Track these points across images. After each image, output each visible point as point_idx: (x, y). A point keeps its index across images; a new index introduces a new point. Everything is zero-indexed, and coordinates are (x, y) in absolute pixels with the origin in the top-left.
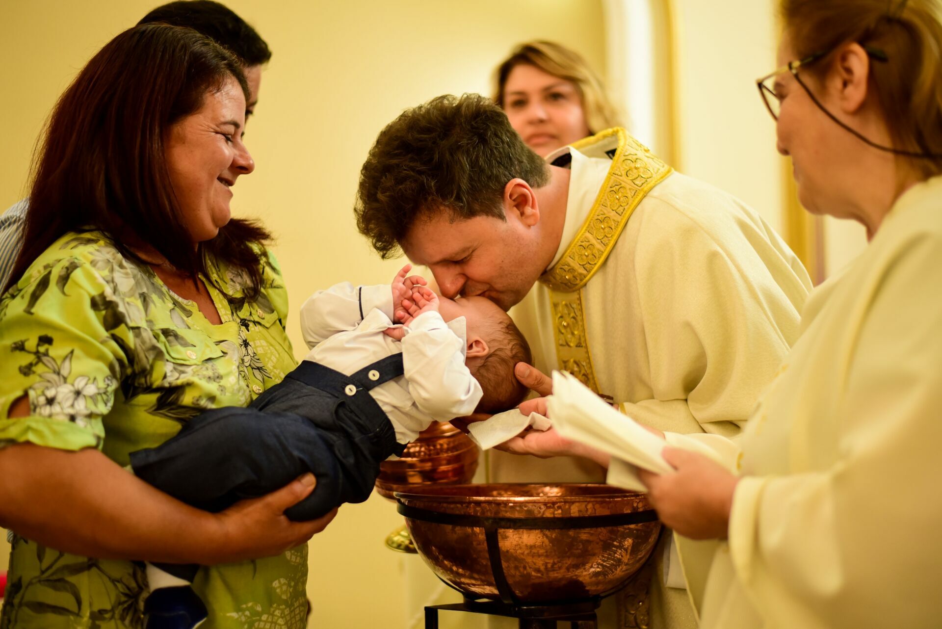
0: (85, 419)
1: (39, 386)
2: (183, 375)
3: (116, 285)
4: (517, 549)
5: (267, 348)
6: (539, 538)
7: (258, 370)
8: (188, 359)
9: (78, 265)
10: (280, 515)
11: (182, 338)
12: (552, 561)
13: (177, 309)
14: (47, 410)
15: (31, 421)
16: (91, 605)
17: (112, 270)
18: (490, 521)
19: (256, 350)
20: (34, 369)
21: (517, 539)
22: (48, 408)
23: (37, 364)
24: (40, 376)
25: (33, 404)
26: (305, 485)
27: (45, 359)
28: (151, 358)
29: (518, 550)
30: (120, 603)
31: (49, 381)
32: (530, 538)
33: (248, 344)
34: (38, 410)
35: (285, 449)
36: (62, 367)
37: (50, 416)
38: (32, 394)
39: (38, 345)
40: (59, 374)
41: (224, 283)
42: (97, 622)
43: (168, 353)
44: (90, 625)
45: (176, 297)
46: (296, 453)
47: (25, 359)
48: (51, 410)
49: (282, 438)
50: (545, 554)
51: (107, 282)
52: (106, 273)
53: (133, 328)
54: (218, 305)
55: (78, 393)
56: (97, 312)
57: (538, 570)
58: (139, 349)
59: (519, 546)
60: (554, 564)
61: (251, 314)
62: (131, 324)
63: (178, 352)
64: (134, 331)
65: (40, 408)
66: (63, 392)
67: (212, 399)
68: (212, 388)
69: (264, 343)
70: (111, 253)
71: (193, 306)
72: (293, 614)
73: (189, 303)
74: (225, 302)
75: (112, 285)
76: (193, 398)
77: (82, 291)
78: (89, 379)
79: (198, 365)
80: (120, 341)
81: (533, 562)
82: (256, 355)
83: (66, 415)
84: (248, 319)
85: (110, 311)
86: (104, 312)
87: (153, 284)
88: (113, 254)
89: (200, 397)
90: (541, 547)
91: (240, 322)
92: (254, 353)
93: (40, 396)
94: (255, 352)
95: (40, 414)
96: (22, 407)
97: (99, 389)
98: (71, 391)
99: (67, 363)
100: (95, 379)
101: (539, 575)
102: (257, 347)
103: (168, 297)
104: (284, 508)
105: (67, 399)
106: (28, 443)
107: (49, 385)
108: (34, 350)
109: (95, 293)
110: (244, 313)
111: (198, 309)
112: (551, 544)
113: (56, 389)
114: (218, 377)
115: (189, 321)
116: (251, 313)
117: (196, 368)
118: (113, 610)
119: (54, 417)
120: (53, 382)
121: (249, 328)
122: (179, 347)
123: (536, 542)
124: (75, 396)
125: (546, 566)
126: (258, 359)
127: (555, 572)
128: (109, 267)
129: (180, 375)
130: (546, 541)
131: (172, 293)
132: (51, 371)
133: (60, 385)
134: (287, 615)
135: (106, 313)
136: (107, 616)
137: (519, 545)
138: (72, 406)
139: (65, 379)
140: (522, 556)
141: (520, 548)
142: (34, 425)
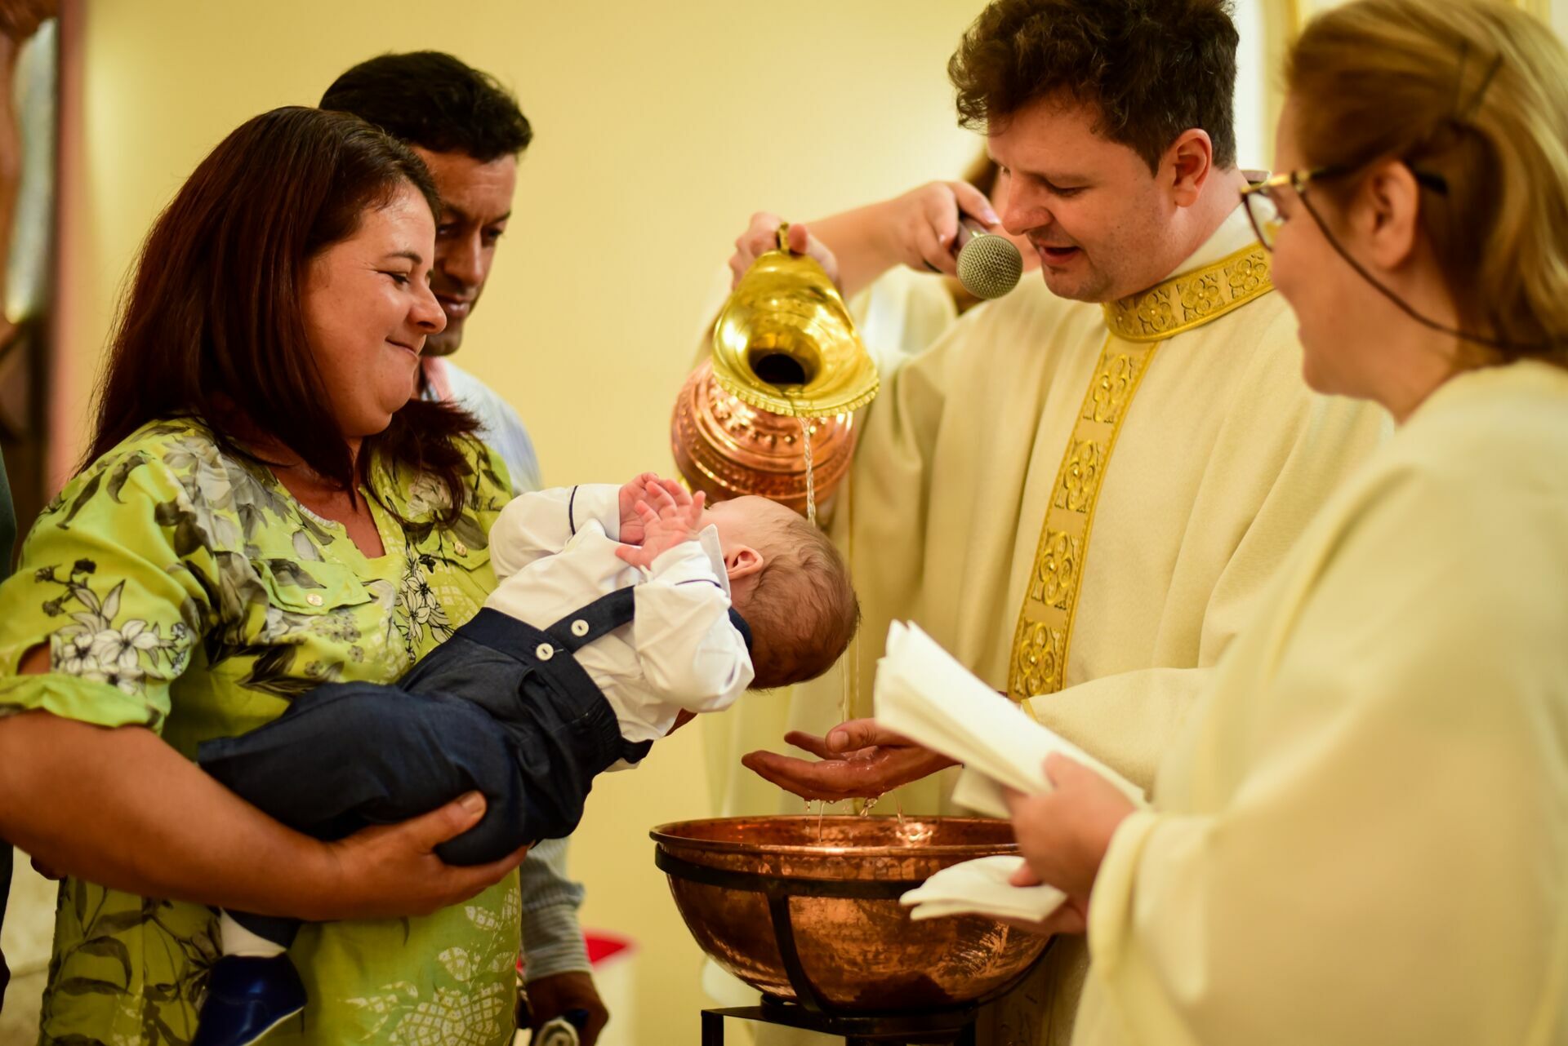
0: (134, 684)
1: (69, 632)
2: (294, 628)
3: (200, 489)
4: (818, 927)
5: (461, 599)
6: (852, 911)
7: (440, 629)
8: (307, 605)
9: (143, 460)
10: (426, 854)
11: (306, 575)
12: (873, 948)
13: (308, 533)
14: (75, 666)
15: (49, 680)
16: (145, 976)
17: (195, 469)
18: (776, 883)
19: (441, 599)
20: (64, 606)
21: (818, 912)
22: (78, 661)
23: (68, 599)
24: (72, 617)
25: (56, 655)
26: (470, 809)
27: (80, 592)
28: (245, 600)
29: (820, 929)
30: (189, 976)
31: (84, 625)
32: (840, 910)
33: (428, 590)
34: (62, 665)
35: (435, 750)
36: (106, 604)
37: (79, 674)
38: (56, 641)
39: (73, 572)
40: (99, 614)
41: (402, 501)
42: (156, 1003)
43: (276, 595)
44: (144, 1006)
45: (310, 514)
46: (453, 758)
47: (53, 592)
48: (81, 665)
49: (432, 732)
50: (862, 937)
51: (185, 485)
52: (185, 472)
53: (218, 554)
54: (384, 532)
55: (126, 644)
56: (164, 527)
57: (853, 963)
58: (226, 584)
59: (820, 924)
60: (877, 954)
61: (440, 548)
62: (216, 548)
63: (292, 594)
64: (219, 557)
65: (66, 662)
66: (104, 641)
67: (338, 666)
68: (341, 649)
69: (456, 591)
70: (202, 446)
71: (338, 529)
72: (477, 1008)
73: (333, 525)
74: (398, 528)
75: (191, 489)
76: (306, 665)
77: (143, 496)
78: (147, 625)
79: (322, 615)
80: (198, 572)
81: (844, 949)
82: (440, 607)
83: (103, 674)
84: (433, 555)
85: (183, 526)
86: (174, 528)
87: (270, 494)
88: (205, 448)
89: (317, 662)
90: (856, 925)
91: (420, 558)
92: (437, 604)
93: (66, 644)
94: (439, 602)
95: (65, 671)
96: (41, 659)
97: (160, 640)
98: (115, 641)
99: (114, 598)
100: (156, 625)
101: (856, 970)
102: (444, 595)
103: (294, 514)
104: (432, 844)
105: (109, 651)
106: (42, 711)
107: (83, 629)
108: (66, 579)
109: (164, 500)
110: (429, 546)
111: (345, 535)
112: (871, 923)
113: (93, 636)
114: (352, 634)
115: (325, 551)
116: (441, 546)
117: (318, 619)
118: (178, 986)
119: (83, 676)
120: (88, 624)
121: (434, 568)
122: (295, 587)
123: (847, 919)
124: (121, 648)
125: (865, 956)
126: (443, 614)
127: (881, 966)
128: (192, 464)
129: (290, 627)
130: (864, 918)
131: (303, 509)
132: (89, 610)
133: (100, 631)
134: (466, 1006)
135: (177, 529)
136: (170, 994)
137: (822, 921)
138: (116, 661)
139: (108, 622)
140: (827, 940)
141: (824, 927)
142: (53, 686)
